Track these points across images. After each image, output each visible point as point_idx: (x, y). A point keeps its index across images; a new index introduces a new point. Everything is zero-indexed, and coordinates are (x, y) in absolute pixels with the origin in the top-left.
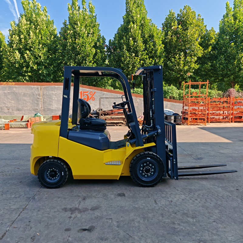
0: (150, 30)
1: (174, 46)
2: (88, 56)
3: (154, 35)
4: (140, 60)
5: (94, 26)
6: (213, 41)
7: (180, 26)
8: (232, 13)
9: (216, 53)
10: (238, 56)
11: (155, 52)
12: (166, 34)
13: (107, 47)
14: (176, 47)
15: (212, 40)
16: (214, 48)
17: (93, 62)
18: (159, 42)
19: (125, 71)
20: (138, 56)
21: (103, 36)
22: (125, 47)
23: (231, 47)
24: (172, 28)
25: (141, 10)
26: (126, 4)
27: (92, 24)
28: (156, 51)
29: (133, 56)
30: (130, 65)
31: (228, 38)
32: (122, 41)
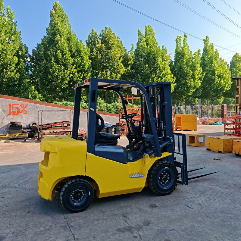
0: (77, 45)
1: (99, 62)
2: (10, 65)
3: (81, 50)
4: (70, 73)
5: (15, 33)
6: (132, 61)
7: (103, 45)
8: (145, 39)
9: (134, 72)
10: (152, 75)
11: (83, 67)
12: (92, 51)
13: (30, 57)
14: (101, 63)
15: (130, 60)
16: (132, 68)
17: (15, 71)
18: (86, 57)
19: (53, 83)
20: (67, 70)
21: (25, 45)
22: (53, 58)
23: (145, 68)
24: (97, 46)
25: (65, 25)
26: (51, 17)
27: (12, 31)
28: (84, 65)
29: (62, 68)
30: (59, 77)
31: (142, 60)
32: (49, 53)
